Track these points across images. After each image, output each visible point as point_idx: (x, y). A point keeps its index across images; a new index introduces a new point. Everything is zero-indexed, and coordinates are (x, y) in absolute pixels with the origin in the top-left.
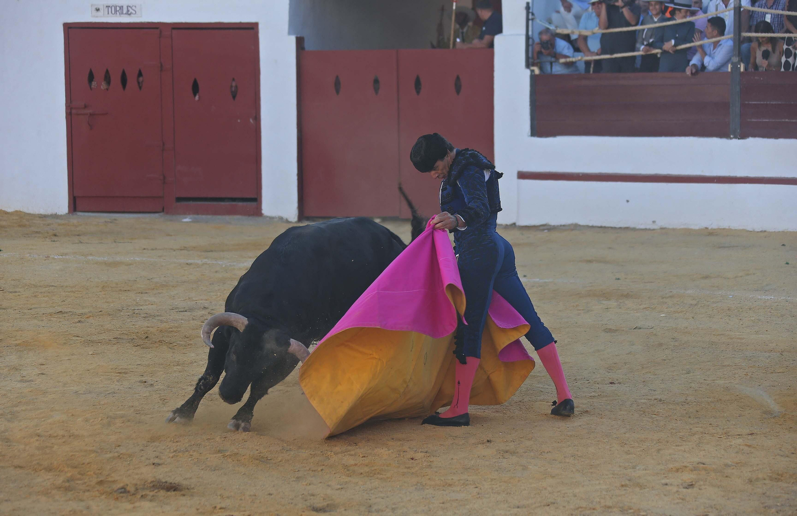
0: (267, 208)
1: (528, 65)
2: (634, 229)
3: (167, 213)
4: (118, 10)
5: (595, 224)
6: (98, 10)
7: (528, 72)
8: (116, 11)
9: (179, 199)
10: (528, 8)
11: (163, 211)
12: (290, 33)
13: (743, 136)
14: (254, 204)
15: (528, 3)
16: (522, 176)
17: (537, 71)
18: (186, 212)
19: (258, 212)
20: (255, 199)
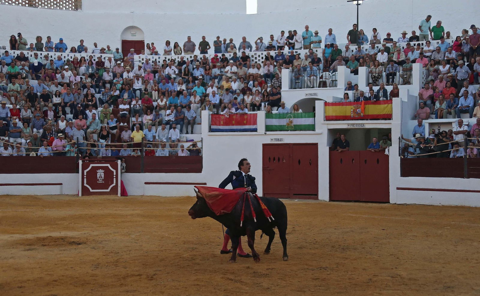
0: (320, 197)
1: (399, 156)
2: (434, 206)
3: (291, 199)
4: (278, 140)
5: (421, 204)
6: (272, 140)
7: (400, 157)
8: (277, 140)
9: (294, 195)
10: (399, 138)
11: (289, 198)
12: (327, 146)
13: (468, 178)
14: (316, 196)
15: (399, 137)
16: (398, 189)
17: (402, 157)
18: (296, 198)
19: (317, 198)
20: (317, 195)
